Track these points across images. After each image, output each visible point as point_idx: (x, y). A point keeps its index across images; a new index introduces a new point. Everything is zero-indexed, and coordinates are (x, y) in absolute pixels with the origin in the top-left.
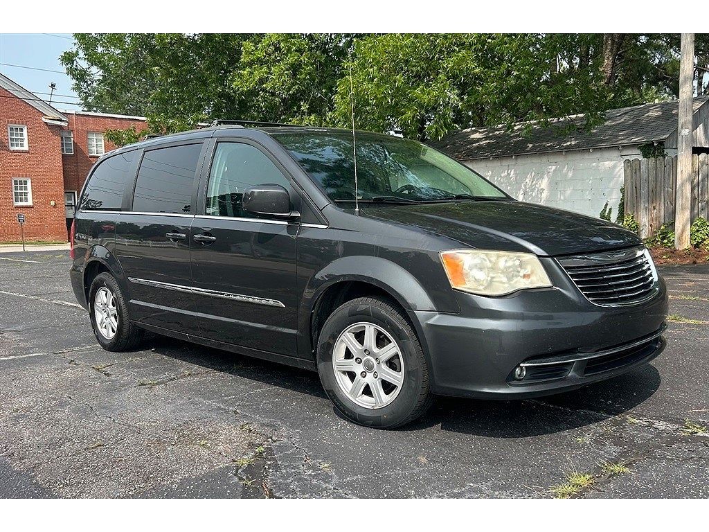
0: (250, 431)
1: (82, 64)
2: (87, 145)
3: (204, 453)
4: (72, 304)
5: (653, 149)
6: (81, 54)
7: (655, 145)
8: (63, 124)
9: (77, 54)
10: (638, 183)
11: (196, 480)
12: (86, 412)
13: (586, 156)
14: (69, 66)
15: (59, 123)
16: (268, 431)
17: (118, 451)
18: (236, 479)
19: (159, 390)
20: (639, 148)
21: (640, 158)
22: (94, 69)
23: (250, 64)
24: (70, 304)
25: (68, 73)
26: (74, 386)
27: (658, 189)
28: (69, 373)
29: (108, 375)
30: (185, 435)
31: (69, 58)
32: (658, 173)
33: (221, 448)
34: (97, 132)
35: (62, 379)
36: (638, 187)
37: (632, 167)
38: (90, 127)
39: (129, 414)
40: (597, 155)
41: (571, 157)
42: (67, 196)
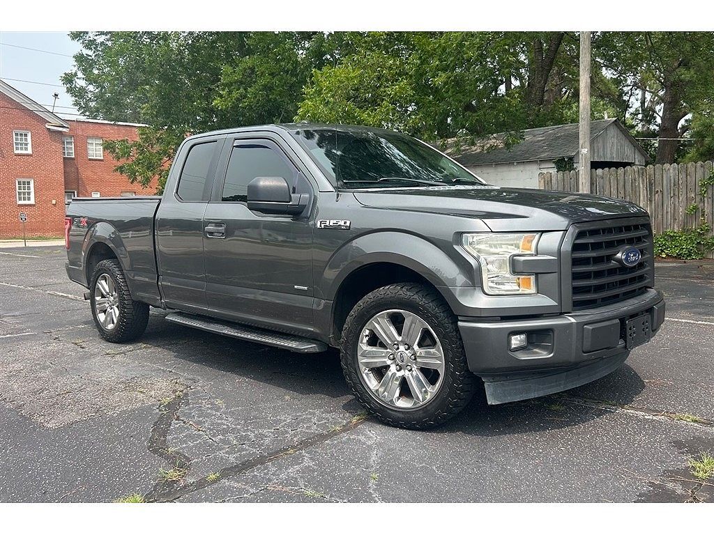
0: (177, 383)
1: (81, 83)
2: (86, 150)
3: (141, 396)
4: (63, 294)
5: (564, 163)
6: (80, 74)
7: (566, 160)
8: (64, 130)
9: (76, 74)
11: (131, 411)
12: (63, 372)
13: (512, 168)
14: (69, 85)
15: (60, 129)
16: (189, 383)
17: (81, 395)
18: (157, 411)
19: (118, 358)
20: (554, 162)
21: (554, 171)
22: (91, 88)
23: (229, 85)
24: (61, 294)
25: (67, 92)
26: (54, 355)
28: (53, 346)
29: (83, 348)
30: (129, 385)
31: (68, 79)
32: (566, 184)
33: (153, 393)
34: (97, 137)
35: (47, 351)
37: (546, 179)
38: (90, 133)
39: (92, 373)
40: (521, 168)
41: (500, 169)
42: (68, 195)
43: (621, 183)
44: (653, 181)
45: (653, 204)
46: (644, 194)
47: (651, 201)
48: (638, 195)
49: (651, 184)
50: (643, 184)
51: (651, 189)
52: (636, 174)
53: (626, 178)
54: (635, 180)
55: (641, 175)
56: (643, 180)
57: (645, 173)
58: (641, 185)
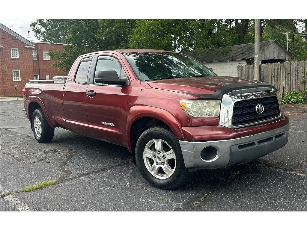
2: (43, 56)
3: (58, 154)
5: (250, 61)
7: (251, 59)
8: (33, 47)
9: (36, 23)
10: (242, 74)
14: (33, 28)
15: (31, 47)
18: (63, 159)
21: (245, 65)
26: (29, 142)
27: (249, 76)
28: (28, 139)
32: (249, 71)
33: (62, 154)
34: (47, 50)
35: (26, 141)
36: (242, 76)
37: (240, 68)
38: (44, 48)
40: (231, 63)
41: (222, 64)
42: (35, 77)
43: (273, 70)
44: (286, 69)
45: (287, 80)
46: (282, 75)
47: (285, 78)
48: (280, 75)
49: (285, 70)
50: (282, 70)
51: (285, 72)
52: (279, 66)
53: (275, 68)
54: (279, 69)
55: (281, 67)
56: (282, 69)
57: (283, 65)
58: (281, 71)
